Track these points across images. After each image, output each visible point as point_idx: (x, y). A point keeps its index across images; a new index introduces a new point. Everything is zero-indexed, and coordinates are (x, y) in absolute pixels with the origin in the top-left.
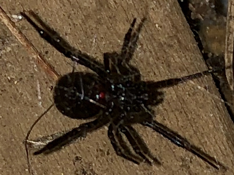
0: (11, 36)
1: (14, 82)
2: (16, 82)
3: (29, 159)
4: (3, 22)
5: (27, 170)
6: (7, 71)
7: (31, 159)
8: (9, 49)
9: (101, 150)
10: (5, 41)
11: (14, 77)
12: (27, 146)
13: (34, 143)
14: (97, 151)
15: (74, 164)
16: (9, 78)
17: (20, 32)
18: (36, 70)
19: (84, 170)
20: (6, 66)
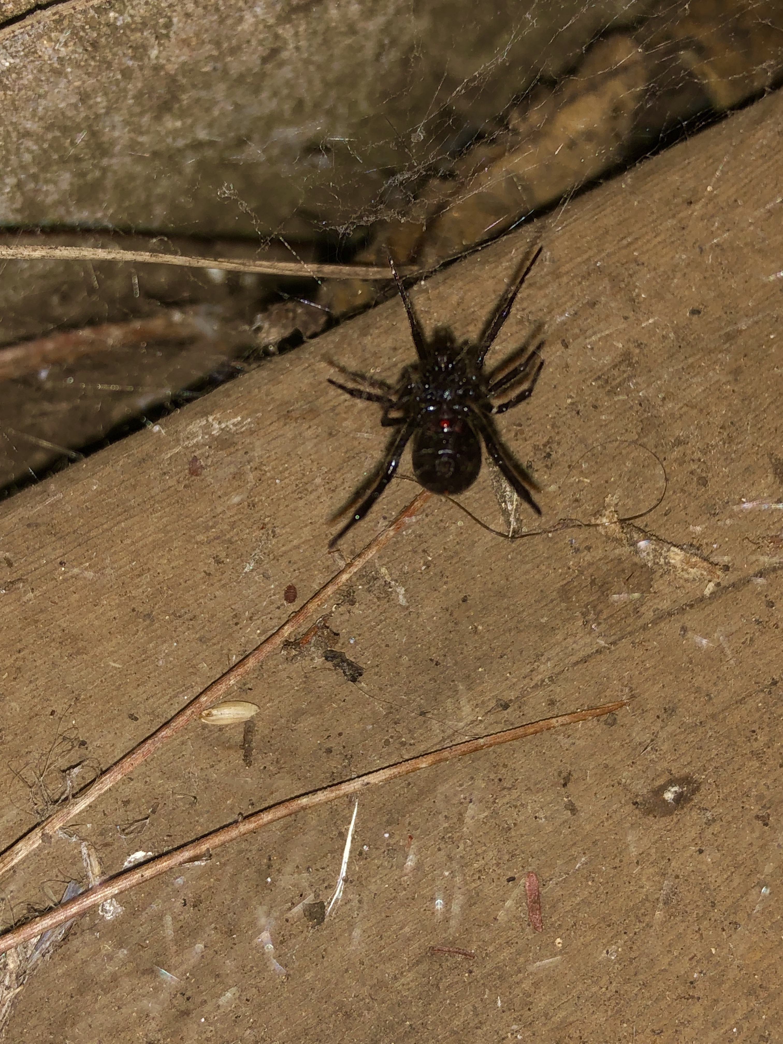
0: (365, 568)
1: (429, 561)
2: (430, 559)
3: (534, 532)
4: (347, 580)
5: (550, 535)
6: (414, 571)
7: (535, 530)
8: (383, 570)
9: (516, 435)
10: (373, 576)
11: (422, 562)
12: (516, 536)
13: (512, 527)
14: (517, 440)
15: (537, 471)
16: (423, 568)
17: (359, 556)
18: (410, 531)
19: (545, 457)
20: (408, 573)
